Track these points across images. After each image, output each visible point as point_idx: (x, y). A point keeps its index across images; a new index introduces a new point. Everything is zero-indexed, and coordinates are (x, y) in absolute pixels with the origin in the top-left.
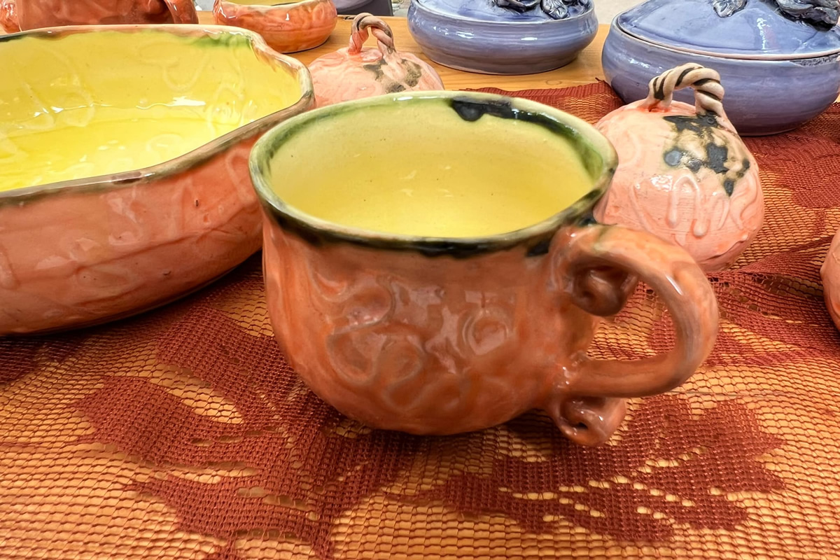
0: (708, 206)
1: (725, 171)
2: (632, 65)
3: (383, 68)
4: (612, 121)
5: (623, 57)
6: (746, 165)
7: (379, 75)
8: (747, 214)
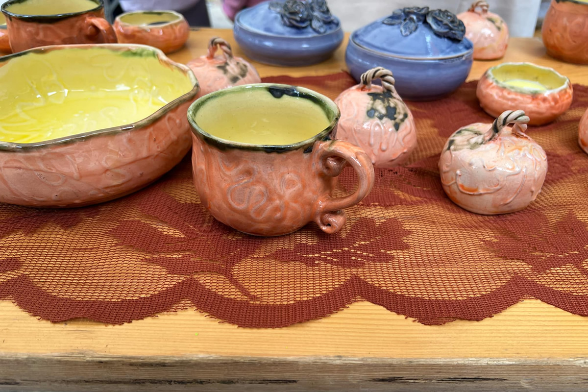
0: (387, 136)
1: (395, 119)
2: (360, 63)
3: (228, 68)
4: (344, 96)
5: (355, 58)
6: (406, 116)
7: (226, 71)
8: (406, 139)
